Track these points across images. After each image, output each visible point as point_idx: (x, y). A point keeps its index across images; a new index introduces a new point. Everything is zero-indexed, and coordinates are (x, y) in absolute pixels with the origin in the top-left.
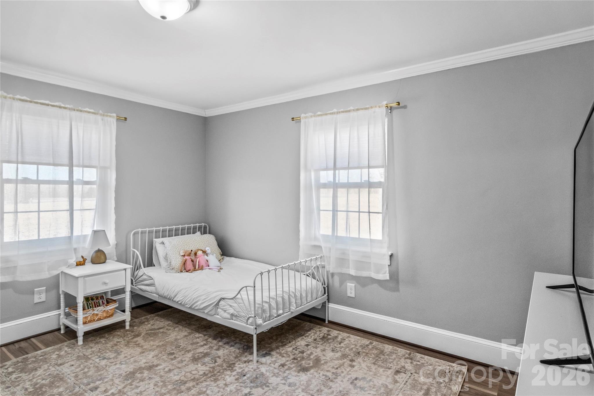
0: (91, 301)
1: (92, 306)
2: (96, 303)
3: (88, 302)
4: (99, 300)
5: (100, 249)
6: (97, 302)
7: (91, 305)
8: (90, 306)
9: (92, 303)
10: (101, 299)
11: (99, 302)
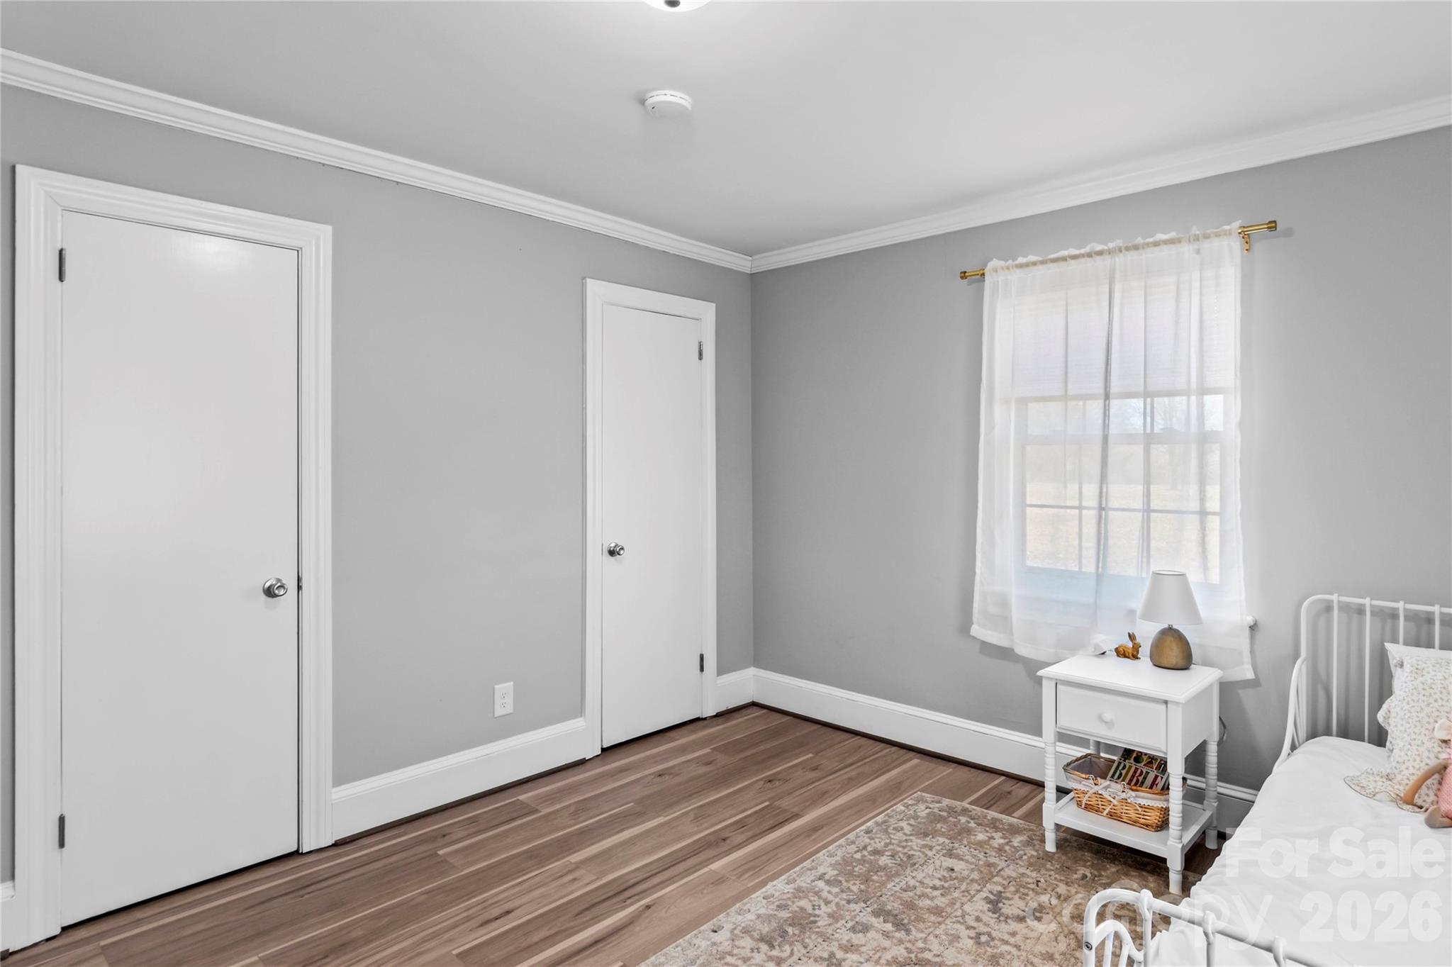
0: (1132, 761)
1: (1127, 774)
2: (1139, 771)
3: (1125, 761)
4: (1149, 770)
5: (1175, 627)
6: (1142, 772)
7: (1124, 772)
8: (1121, 774)
9: (1130, 767)
10: (1158, 768)
11: (1147, 773)
